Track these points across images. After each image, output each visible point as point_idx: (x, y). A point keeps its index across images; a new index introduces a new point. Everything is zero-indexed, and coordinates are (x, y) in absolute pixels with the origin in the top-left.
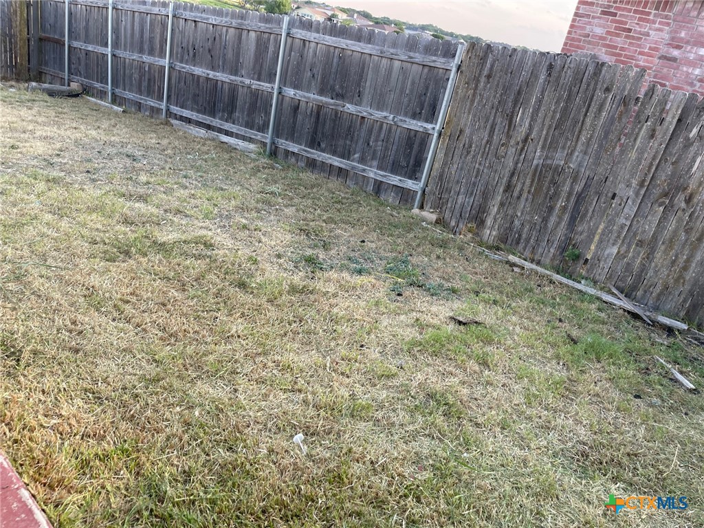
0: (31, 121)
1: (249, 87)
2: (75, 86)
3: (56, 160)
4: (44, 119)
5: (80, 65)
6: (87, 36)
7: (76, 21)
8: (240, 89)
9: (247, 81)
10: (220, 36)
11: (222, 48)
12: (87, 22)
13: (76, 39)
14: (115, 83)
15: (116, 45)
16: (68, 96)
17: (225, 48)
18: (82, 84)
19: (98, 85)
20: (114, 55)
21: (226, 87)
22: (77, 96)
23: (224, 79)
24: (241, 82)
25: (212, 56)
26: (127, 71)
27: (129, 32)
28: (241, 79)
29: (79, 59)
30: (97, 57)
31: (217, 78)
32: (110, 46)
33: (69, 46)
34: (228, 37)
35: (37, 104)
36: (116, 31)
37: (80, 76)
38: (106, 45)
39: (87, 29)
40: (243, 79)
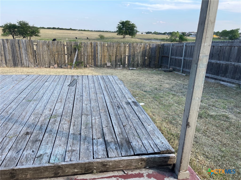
0: (162, 79)
1: (234, 65)
2: (171, 69)
3: (172, 89)
4: (165, 78)
5: (173, 62)
6: (176, 54)
7: (173, 51)
8: (230, 66)
9: (233, 63)
10: (223, 49)
11: (223, 53)
12: (177, 50)
13: (173, 56)
14: (183, 67)
15: (185, 56)
16: (169, 72)
17: (224, 53)
18: (173, 68)
19: (178, 68)
20: (184, 59)
21: (224, 66)
22: (171, 71)
23: (223, 63)
24: (230, 64)
25: (219, 56)
26: (188, 63)
27: (190, 52)
28: (230, 63)
29: (173, 61)
30: (179, 60)
31: (221, 63)
32: (183, 57)
33: (170, 58)
34: (226, 49)
35: (162, 74)
36: (185, 52)
37: (173, 66)
38: (182, 56)
39: (176, 52)
40: (231, 62)
